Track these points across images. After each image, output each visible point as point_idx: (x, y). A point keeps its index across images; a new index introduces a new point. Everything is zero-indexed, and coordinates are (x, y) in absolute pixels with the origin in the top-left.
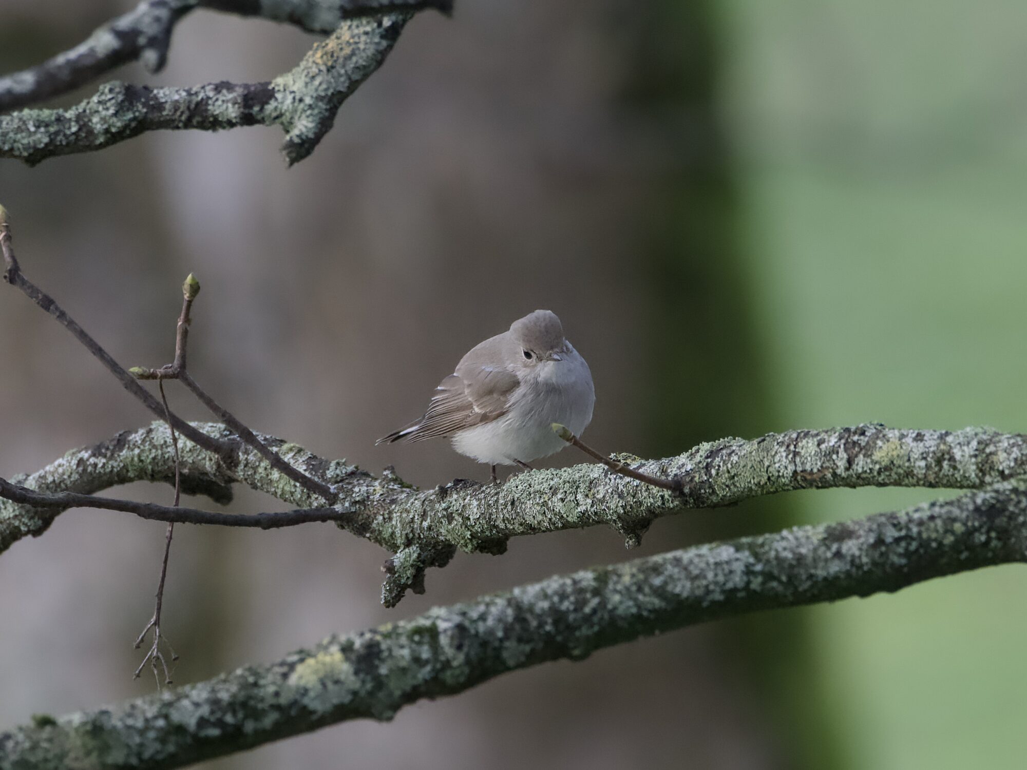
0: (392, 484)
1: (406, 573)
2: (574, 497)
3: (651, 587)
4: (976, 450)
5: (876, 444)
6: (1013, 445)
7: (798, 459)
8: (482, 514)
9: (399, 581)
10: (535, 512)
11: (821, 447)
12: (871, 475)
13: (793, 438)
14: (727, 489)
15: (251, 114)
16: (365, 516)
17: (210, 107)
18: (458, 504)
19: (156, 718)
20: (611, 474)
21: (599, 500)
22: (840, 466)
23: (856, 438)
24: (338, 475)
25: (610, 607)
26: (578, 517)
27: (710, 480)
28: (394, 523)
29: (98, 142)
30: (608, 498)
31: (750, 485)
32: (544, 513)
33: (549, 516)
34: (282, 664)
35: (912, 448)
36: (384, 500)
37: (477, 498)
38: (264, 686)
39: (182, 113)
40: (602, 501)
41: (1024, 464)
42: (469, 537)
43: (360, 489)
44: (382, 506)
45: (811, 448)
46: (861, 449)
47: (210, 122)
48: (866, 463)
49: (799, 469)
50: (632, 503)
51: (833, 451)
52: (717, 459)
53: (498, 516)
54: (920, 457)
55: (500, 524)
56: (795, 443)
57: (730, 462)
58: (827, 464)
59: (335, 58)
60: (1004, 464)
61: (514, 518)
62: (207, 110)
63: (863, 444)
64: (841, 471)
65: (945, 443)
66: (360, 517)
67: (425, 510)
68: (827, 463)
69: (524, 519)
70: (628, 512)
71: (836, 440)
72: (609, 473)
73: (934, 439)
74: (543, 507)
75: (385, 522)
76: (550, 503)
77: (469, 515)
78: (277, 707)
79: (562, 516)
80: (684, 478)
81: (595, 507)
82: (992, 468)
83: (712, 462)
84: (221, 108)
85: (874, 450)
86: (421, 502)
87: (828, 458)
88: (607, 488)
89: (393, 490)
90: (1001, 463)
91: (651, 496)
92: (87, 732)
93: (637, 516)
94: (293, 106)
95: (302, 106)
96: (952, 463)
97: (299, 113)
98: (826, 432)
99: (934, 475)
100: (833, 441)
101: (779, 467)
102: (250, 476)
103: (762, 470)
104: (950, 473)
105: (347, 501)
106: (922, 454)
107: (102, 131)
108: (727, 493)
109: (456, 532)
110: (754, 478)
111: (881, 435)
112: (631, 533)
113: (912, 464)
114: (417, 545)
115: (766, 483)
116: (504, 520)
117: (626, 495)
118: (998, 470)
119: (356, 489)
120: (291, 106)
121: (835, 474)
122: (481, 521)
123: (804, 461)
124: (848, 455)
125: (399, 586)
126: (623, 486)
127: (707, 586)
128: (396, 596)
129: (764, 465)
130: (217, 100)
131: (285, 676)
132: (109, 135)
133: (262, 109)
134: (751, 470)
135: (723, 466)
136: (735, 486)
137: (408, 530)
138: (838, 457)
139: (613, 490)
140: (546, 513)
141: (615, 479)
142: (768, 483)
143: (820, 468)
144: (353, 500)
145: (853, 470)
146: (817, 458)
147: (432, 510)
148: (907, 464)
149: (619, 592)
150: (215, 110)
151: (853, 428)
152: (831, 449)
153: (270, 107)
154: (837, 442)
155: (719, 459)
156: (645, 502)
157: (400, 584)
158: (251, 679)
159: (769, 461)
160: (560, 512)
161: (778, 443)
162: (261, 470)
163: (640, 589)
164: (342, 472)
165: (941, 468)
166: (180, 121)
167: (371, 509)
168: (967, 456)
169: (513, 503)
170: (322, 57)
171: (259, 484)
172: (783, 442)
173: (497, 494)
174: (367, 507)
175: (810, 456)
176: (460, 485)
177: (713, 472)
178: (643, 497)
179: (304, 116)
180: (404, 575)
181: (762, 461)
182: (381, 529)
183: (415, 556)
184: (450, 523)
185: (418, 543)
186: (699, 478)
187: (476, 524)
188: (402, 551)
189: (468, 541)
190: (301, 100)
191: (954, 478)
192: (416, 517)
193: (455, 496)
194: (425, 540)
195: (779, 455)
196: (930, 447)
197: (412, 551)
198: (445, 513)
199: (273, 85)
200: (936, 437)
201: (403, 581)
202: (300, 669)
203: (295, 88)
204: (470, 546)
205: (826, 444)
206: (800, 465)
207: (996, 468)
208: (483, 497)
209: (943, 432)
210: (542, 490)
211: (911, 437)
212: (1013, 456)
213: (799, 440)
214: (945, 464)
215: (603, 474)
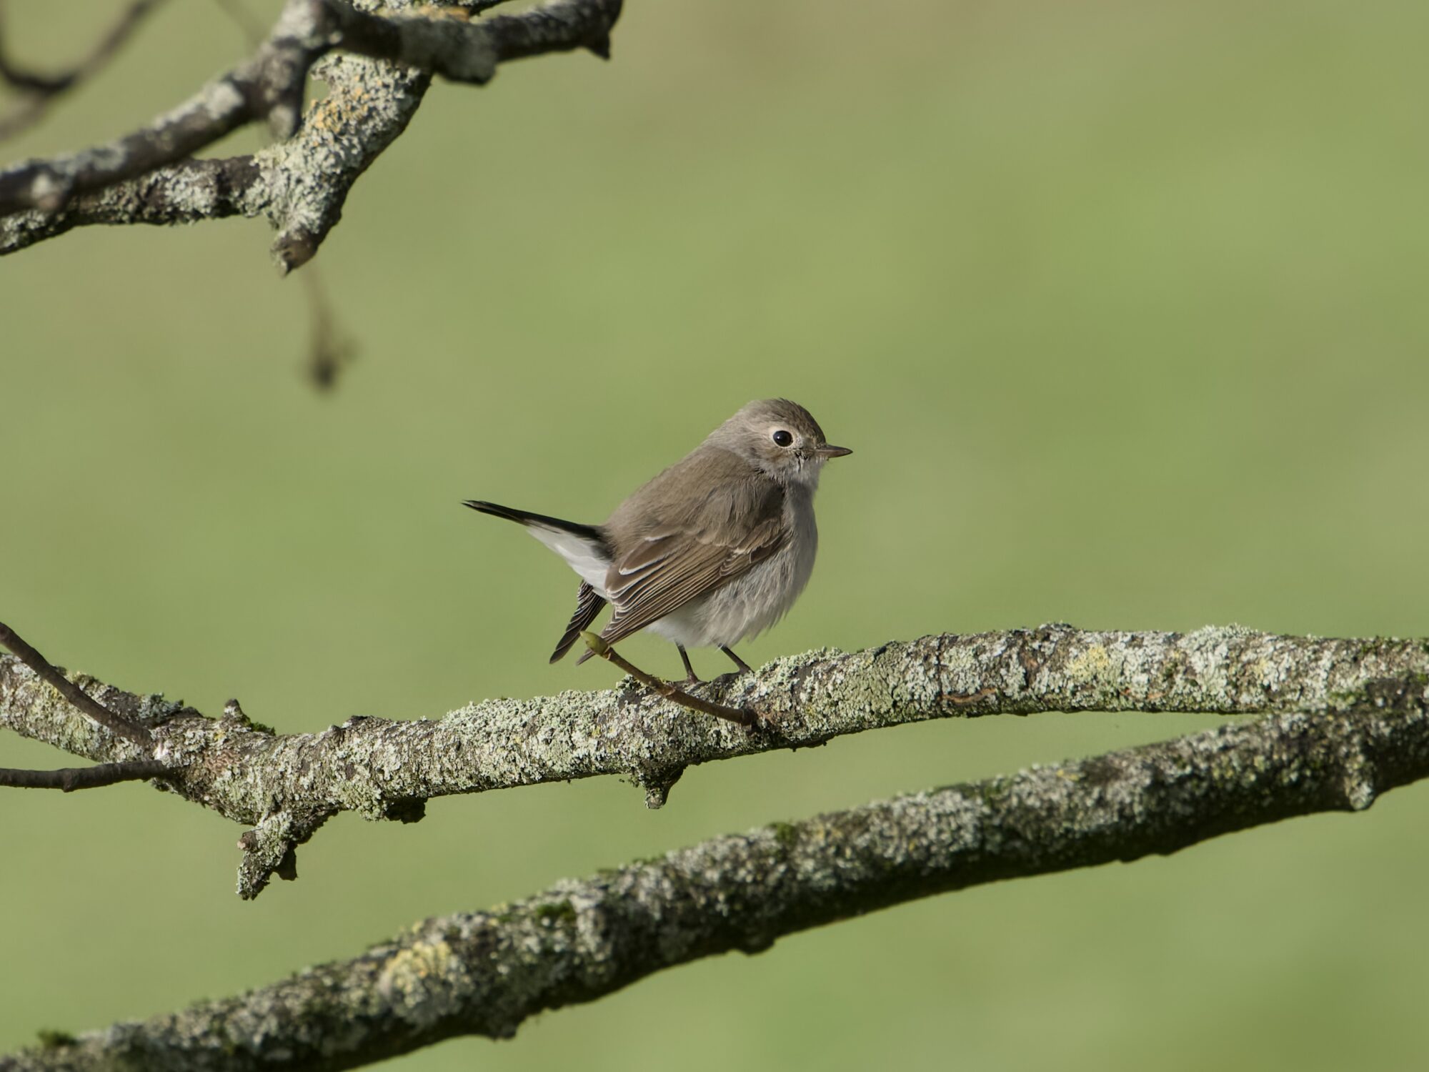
0: (239, 726)
1: (273, 851)
2: (567, 736)
3: (854, 848)
4: (1227, 658)
5: (1068, 652)
6: (1282, 651)
7: (944, 676)
8: (405, 764)
9: (263, 861)
10: (497, 759)
11: (980, 658)
12: (1061, 696)
13: (934, 647)
14: (825, 720)
15: (228, 202)
16: (204, 771)
17: (168, 193)
18: (363, 751)
19: (206, 1034)
20: (629, 703)
21: (611, 740)
22: (1012, 684)
23: (1036, 645)
24: (156, 715)
25: (800, 877)
26: (572, 765)
27: (798, 708)
28: (250, 780)
29: (7, 244)
30: (625, 737)
31: (862, 714)
32: (514, 761)
33: (522, 765)
34: (366, 959)
35: (1125, 658)
36: (232, 748)
37: (394, 741)
38: (347, 990)
39: (129, 201)
40: (615, 742)
41: (1301, 676)
42: (379, 797)
43: (194, 734)
44: (230, 757)
45: (965, 660)
46: (1045, 661)
47: (167, 213)
48: (1054, 678)
49: (946, 690)
50: (666, 743)
51: (1000, 663)
52: (808, 678)
53: (432, 766)
54: (1140, 668)
55: (434, 778)
56: (937, 653)
57: (831, 682)
58: (992, 682)
59: (344, 121)
60: (1271, 677)
61: (459, 768)
62: (163, 197)
63: (1048, 652)
64: (1013, 690)
65: (1176, 650)
66: (197, 772)
67: (303, 761)
68: (991, 679)
69: (477, 769)
70: (657, 756)
71: (1004, 648)
72: (626, 701)
73: (1159, 644)
74: (513, 752)
75: (234, 780)
76: (524, 745)
77: (383, 766)
78: (364, 1019)
79: (544, 765)
80: (757, 706)
81: (603, 749)
82: (1251, 683)
83: (801, 682)
84: (184, 193)
85: (1066, 660)
86: (296, 750)
87: (993, 673)
88: (623, 723)
89: (240, 734)
90: (1265, 675)
91: (697, 732)
92: (122, 1055)
93: (669, 760)
94: (288, 190)
95: (300, 188)
96: (1190, 677)
97: (295, 200)
98: (985, 637)
99: (1161, 694)
100: (999, 649)
101: (913, 688)
102: (19, 719)
103: (885, 692)
104: (1187, 690)
105: (178, 751)
106: (1143, 665)
107: (15, 228)
108: (823, 726)
109: (359, 790)
110: (871, 705)
111: (1074, 640)
112: (655, 786)
113: (1128, 679)
114: (289, 811)
115: (888, 711)
116: (441, 772)
117: (656, 731)
118: (1262, 686)
119: (189, 734)
120: (284, 190)
121: (1002, 696)
122: (402, 775)
123: (952, 679)
124: (1026, 669)
125: (263, 868)
126: (652, 719)
127: (928, 848)
128: (258, 882)
129: (888, 685)
130: (178, 182)
131: (373, 976)
132: (25, 234)
133: (242, 195)
134: (867, 693)
135: (820, 688)
136: (838, 716)
137: (276, 789)
138: (1008, 671)
139: (634, 725)
140: (517, 760)
141: (637, 710)
142: (892, 711)
143: (979, 688)
144: (185, 750)
145: (1033, 689)
146: (975, 674)
147: (316, 759)
148: (1120, 679)
149: (813, 856)
150: (175, 197)
151: (1029, 631)
152: (998, 659)
153: (252, 193)
154: (1006, 650)
155: (812, 678)
156: (687, 742)
157: (265, 865)
158: (328, 981)
159: (897, 680)
160: (540, 758)
161: (908, 655)
162: (36, 709)
163: (839, 853)
164: (161, 710)
165: (1172, 684)
166: (126, 212)
167: (213, 761)
168: (1213, 665)
169: (459, 747)
170: (325, 119)
171: (32, 730)
172: (916, 653)
173: (429, 735)
174: (207, 758)
175: (962, 671)
176: (363, 724)
177: (803, 697)
178: (684, 735)
179: (303, 203)
180: (271, 853)
181: (885, 680)
182: (227, 789)
183: (286, 825)
184: (349, 778)
185: (290, 807)
186: (780, 706)
187: (392, 779)
188: (266, 819)
189: (375, 803)
190: (299, 181)
191: (1191, 697)
192: (290, 770)
193: (356, 740)
194: (301, 803)
195: (912, 670)
196: (1154, 655)
197: (281, 820)
198: (342, 764)
199: (256, 161)
200: (1161, 641)
201: (268, 862)
202: (393, 965)
203: (288, 164)
204: (377, 810)
205: (988, 654)
206: (947, 684)
207: (1259, 682)
208: (404, 740)
209: (1170, 634)
210: (510, 728)
211: (1122, 642)
212: (1285, 664)
213: (943, 649)
214: (1178, 679)
215: (616, 704)
